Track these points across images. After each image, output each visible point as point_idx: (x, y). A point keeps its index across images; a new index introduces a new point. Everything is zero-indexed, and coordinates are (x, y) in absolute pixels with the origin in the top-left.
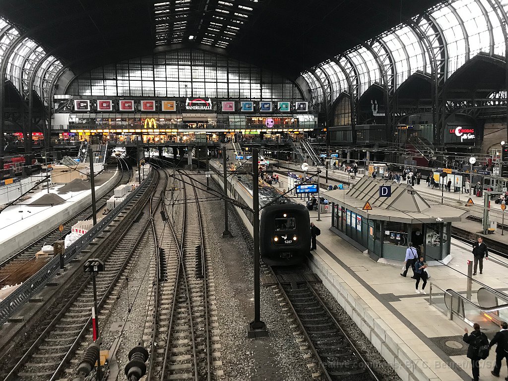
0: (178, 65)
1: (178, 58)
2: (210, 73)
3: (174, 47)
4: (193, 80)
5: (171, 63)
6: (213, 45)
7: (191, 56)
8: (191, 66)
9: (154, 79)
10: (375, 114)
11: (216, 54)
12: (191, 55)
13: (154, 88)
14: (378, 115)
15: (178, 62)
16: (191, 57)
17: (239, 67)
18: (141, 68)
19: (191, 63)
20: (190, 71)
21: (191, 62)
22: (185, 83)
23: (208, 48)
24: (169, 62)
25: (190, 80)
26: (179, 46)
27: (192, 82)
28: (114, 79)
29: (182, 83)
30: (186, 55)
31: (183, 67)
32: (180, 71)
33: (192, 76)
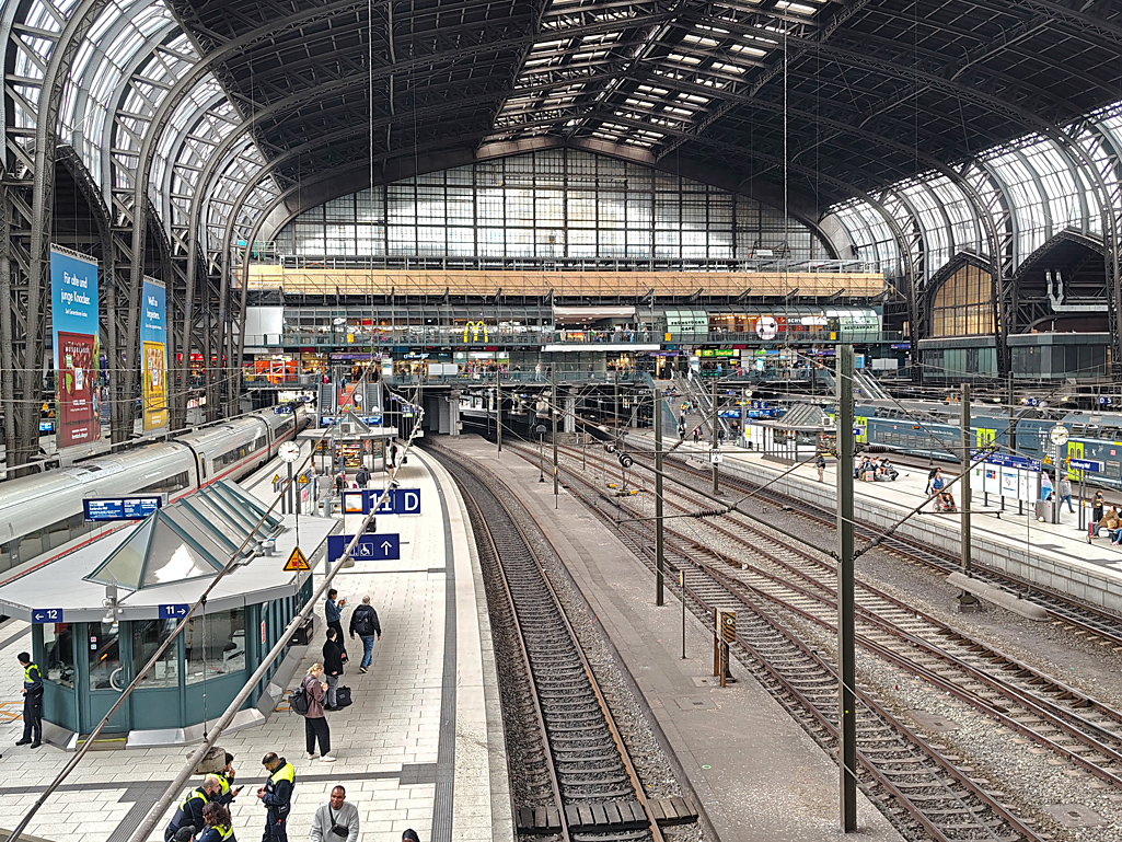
0: (534, 188)
1: (534, 173)
2: (612, 210)
3: (526, 144)
4: (570, 224)
5: (517, 182)
6: (621, 141)
7: (565, 166)
8: (565, 189)
9: (475, 221)
10: (1057, 307)
11: (625, 161)
12: (565, 162)
13: (476, 243)
14: (1066, 308)
15: (534, 180)
16: (565, 170)
17: (680, 193)
18: (446, 195)
19: (566, 185)
20: (561, 201)
21: (565, 180)
22: (549, 232)
23: (607, 147)
24: (512, 182)
25: (561, 224)
26: (538, 143)
27: (565, 229)
28: (379, 223)
29: (543, 232)
30: (553, 164)
31: (547, 193)
32: (537, 201)
33: (565, 213)
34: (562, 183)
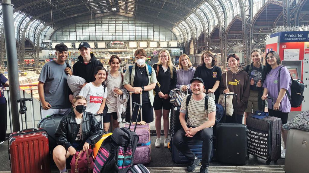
1: (108, 20)
4: (117, 31)
5: (104, 22)
12: (115, 18)
13: (96, 36)
15: (108, 22)
17: (141, 24)
18: (89, 25)
20: (114, 26)
25: (115, 31)
26: (108, 14)
29: (111, 33)
30: (112, 18)
31: (111, 25)
32: (109, 26)
33: (116, 29)
34: (114, 22)
